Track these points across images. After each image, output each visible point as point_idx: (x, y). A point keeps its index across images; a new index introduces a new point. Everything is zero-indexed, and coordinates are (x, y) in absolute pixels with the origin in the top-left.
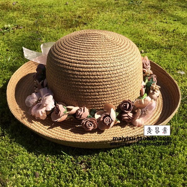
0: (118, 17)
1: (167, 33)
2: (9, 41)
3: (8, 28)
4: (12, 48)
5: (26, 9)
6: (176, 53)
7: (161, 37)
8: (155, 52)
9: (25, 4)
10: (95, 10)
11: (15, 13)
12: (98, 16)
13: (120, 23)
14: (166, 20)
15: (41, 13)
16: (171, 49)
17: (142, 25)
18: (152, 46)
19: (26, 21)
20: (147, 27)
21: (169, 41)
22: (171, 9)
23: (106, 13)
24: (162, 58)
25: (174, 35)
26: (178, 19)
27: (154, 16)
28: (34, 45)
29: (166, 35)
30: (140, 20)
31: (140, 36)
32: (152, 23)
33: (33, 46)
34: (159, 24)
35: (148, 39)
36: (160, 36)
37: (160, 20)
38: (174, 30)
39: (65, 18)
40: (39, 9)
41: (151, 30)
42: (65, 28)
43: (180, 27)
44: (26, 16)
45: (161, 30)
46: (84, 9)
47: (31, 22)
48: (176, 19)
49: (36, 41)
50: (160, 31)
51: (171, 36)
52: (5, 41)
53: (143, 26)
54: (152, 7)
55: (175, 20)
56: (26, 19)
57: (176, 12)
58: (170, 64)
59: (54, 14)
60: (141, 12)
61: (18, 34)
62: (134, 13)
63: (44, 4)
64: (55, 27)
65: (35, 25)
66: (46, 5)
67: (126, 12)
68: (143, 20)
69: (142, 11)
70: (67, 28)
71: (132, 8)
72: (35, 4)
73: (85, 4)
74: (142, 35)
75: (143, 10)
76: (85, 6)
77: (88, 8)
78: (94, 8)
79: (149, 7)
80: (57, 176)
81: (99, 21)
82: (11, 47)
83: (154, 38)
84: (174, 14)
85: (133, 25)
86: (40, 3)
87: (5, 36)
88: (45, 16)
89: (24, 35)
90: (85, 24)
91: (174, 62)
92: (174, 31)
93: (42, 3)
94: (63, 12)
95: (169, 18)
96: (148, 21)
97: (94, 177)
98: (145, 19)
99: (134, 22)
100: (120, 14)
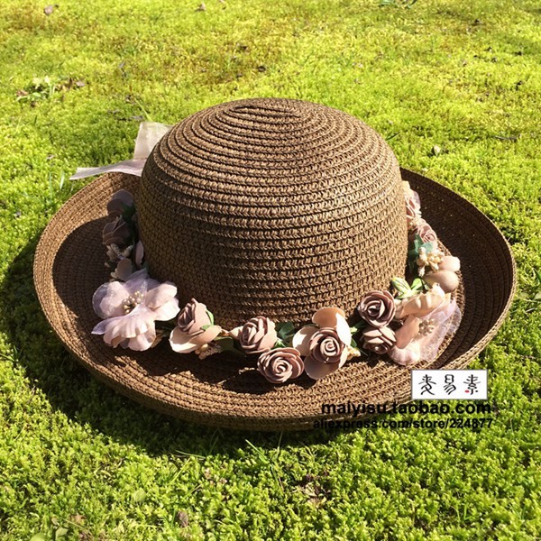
0: (353, 46)
1: (499, 93)
2: (52, 128)
3: (45, 88)
4: (63, 147)
5: (85, 28)
6: (532, 154)
7: (484, 105)
8: (473, 151)
9: (82, 12)
10: (284, 24)
11: (57, 39)
12: (295, 42)
13: (362, 66)
14: (493, 52)
15: (129, 38)
16: (515, 141)
17: (426, 70)
18: (463, 133)
19: (92, 64)
20: (440, 76)
21: (508, 116)
22: (503, 20)
23: (317, 35)
24: (495, 168)
25: (520, 97)
26: (526, 48)
27: (458, 41)
28: (124, 137)
29: (496, 98)
30: (418, 53)
31: (425, 104)
32: (453, 62)
33: (122, 142)
34: (473, 65)
35: (448, 111)
36: (481, 100)
37: (475, 54)
38: (519, 84)
39: (200, 52)
40: (122, 25)
41: (454, 84)
42: (206, 83)
43: (533, 73)
44: (88, 50)
45: (481, 83)
46: (252, 22)
47: (104, 65)
48: (522, 51)
49: (128, 125)
50: (479, 86)
51: (512, 101)
52: (39, 128)
53: (427, 72)
54: (448, 13)
55: (520, 54)
56: (90, 57)
57: (518, 27)
58: (520, 185)
59: (168, 40)
60: (417, 31)
61: (73, 105)
62: (399, 32)
63: (135, 11)
64: (176, 80)
65: (120, 75)
66: (142, 13)
67: (374, 30)
68: (425, 53)
69: (419, 26)
70: (212, 83)
71: (392, 16)
72: (111, 11)
73: (255, 9)
74: (430, 101)
75: (422, 21)
76: (254, 14)
77: (265, 20)
78: (281, 20)
79: (439, 13)
80: (242, 521)
81: (301, 58)
82: (61, 145)
83: (464, 109)
84: (514, 35)
85: (399, 69)
86: (124, 8)
87: (38, 111)
88: (144, 47)
89: (93, 107)
90: (261, 69)
91: (530, 180)
92: (520, 87)
93: (129, 6)
94: (192, 35)
95: (500, 46)
96: (440, 56)
97: (347, 523)
98: (431, 51)
99: (401, 60)
100: (359, 35)
